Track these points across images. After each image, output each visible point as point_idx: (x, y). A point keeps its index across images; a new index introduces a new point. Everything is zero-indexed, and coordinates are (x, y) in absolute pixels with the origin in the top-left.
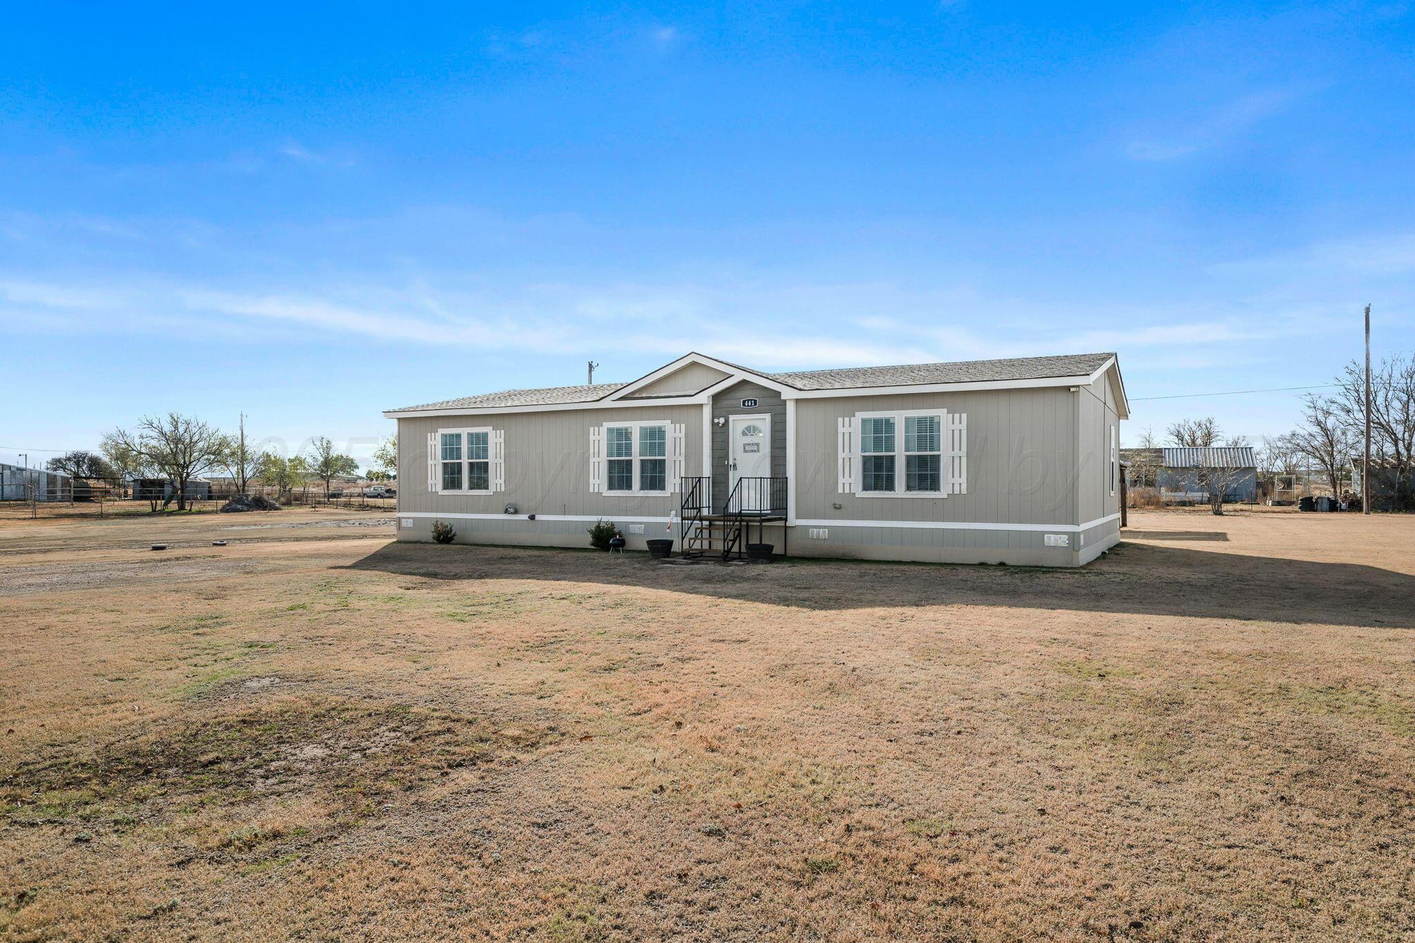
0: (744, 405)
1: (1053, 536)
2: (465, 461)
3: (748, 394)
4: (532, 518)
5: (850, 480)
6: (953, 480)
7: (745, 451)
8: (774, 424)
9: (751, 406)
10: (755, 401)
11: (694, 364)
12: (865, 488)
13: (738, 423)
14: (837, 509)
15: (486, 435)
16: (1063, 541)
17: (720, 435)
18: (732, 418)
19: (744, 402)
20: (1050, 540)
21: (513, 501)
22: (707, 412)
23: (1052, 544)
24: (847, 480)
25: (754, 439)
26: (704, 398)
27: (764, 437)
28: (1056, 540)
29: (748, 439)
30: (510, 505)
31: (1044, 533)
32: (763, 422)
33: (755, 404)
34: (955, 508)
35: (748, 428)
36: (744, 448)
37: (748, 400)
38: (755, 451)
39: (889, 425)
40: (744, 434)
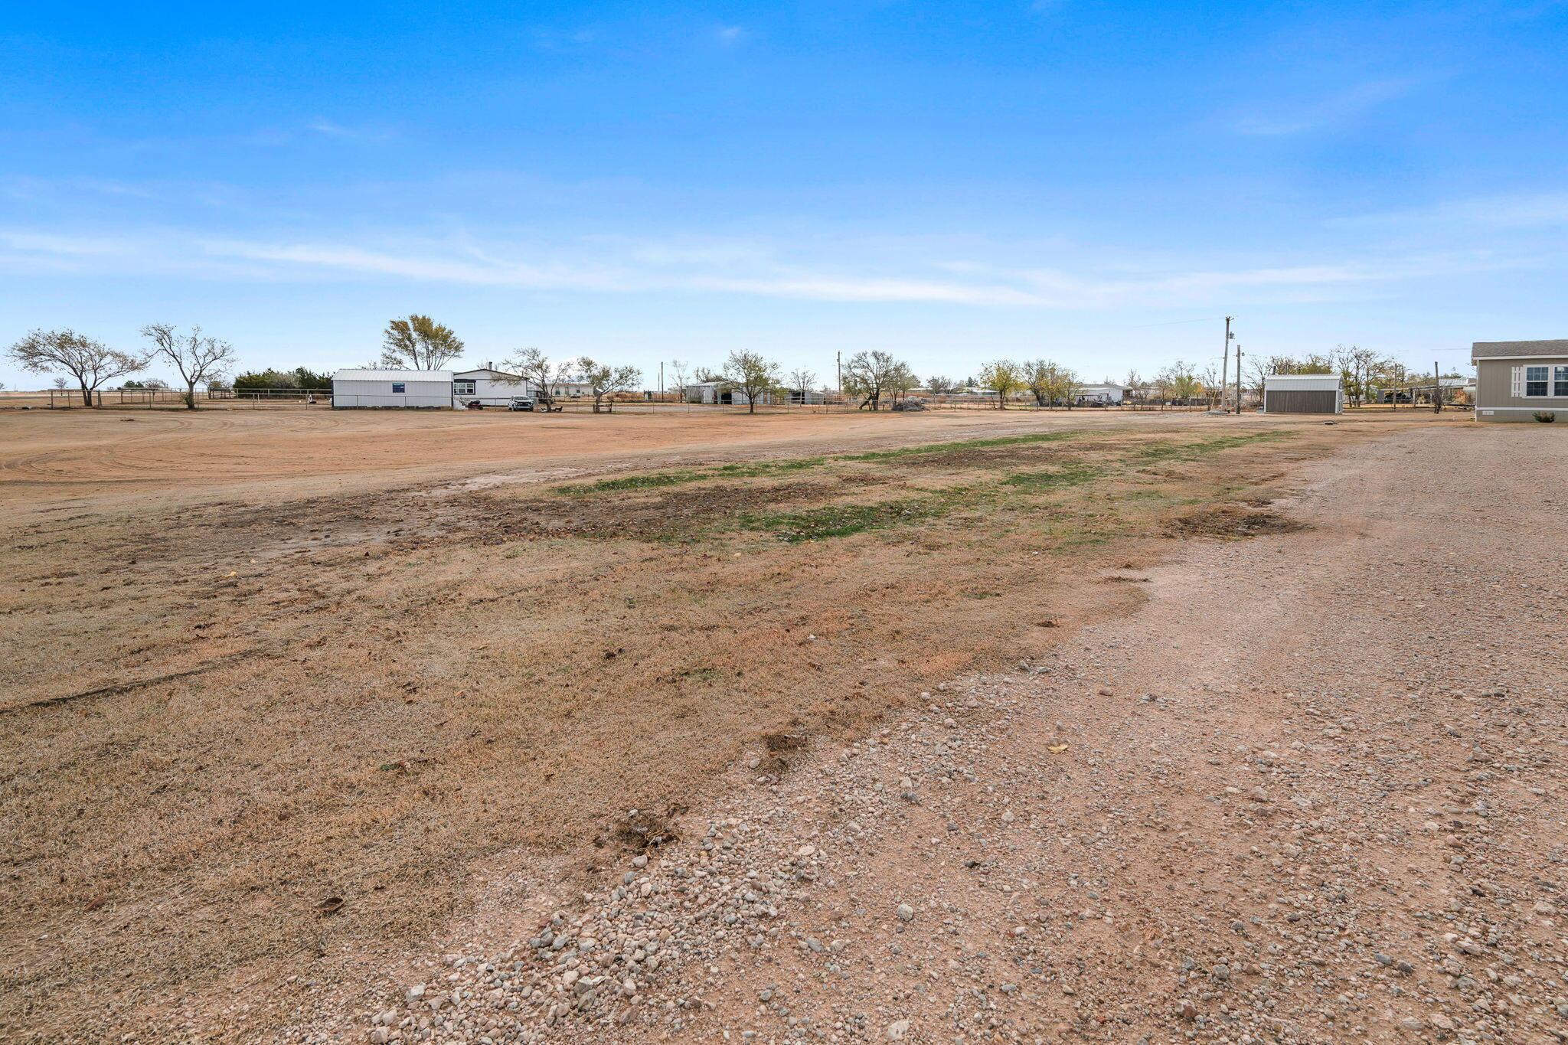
2: (1551, 381)
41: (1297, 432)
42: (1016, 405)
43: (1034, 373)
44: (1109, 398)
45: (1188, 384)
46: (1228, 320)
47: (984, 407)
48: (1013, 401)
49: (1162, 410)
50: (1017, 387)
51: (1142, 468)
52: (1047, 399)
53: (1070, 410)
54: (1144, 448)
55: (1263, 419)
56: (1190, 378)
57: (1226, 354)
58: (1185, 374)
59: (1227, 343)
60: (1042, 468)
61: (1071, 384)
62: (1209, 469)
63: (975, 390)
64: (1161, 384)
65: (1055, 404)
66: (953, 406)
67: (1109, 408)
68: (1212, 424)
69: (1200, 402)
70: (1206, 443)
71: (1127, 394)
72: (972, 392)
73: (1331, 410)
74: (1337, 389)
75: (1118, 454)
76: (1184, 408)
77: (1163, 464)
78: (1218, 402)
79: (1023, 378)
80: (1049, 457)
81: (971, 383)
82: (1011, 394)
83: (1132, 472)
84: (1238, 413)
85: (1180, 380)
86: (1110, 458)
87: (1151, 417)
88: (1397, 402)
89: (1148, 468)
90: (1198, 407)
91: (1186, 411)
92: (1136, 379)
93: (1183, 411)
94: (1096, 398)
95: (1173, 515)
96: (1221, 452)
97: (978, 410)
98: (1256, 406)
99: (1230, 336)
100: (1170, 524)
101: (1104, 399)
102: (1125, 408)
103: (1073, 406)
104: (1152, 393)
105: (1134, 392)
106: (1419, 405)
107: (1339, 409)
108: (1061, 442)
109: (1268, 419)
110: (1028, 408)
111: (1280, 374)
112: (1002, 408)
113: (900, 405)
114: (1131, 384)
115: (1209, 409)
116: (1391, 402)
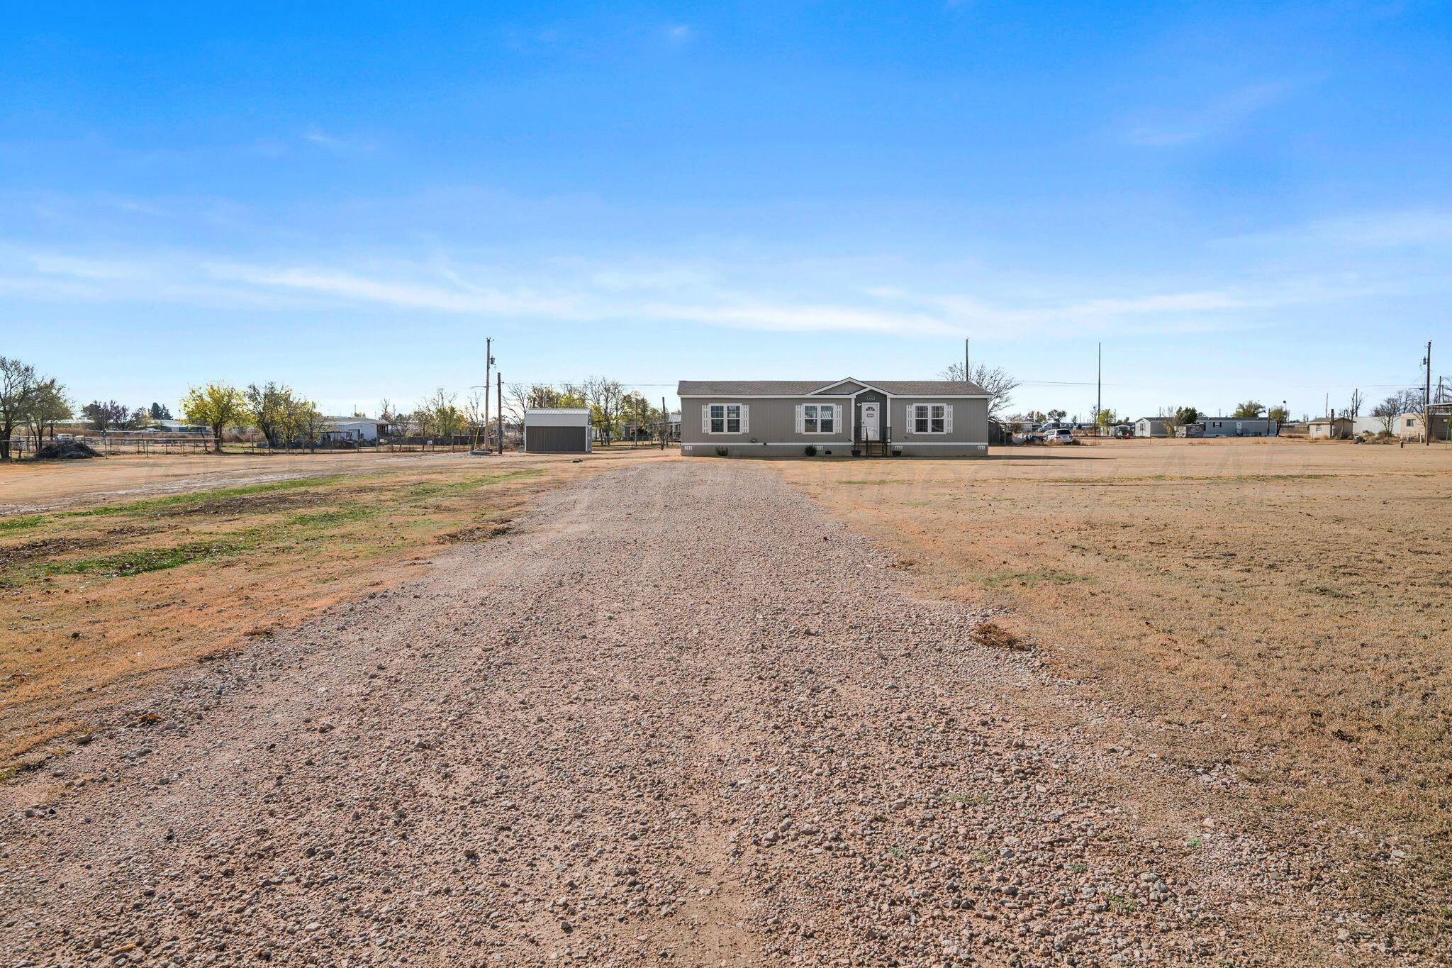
0: (869, 399)
1: (980, 446)
2: (725, 419)
3: (873, 395)
4: (765, 444)
5: (911, 428)
6: (948, 428)
7: (868, 417)
8: (881, 406)
9: (871, 400)
11: (852, 383)
12: (917, 431)
13: (865, 406)
14: (906, 439)
15: (738, 407)
16: (983, 448)
17: (858, 410)
18: (863, 403)
20: (979, 448)
21: (754, 436)
22: (853, 401)
24: (910, 428)
25: (872, 412)
26: (853, 396)
27: (877, 413)
29: (869, 412)
30: (754, 439)
31: (977, 445)
32: (876, 406)
33: (874, 398)
34: (948, 438)
35: (869, 408)
36: (868, 415)
37: (871, 397)
38: (872, 416)
39: (926, 408)
40: (867, 410)
41: (546, 470)
42: (237, 447)
43: (261, 399)
44: (361, 436)
45: (451, 417)
46: (489, 341)
47: (192, 449)
48: (231, 441)
49: (423, 451)
50: (239, 418)
51: (414, 504)
52: (283, 439)
53: (313, 453)
54: (412, 489)
55: (522, 459)
56: (453, 410)
57: (488, 383)
58: (447, 406)
59: (488, 368)
60: (322, 510)
61: (312, 416)
62: (469, 502)
63: (167, 423)
64: (422, 417)
65: (294, 445)
66: (141, 449)
67: (363, 449)
68: (474, 466)
69: (464, 441)
70: (468, 482)
71: (381, 429)
72: (163, 428)
73: (581, 449)
74: (586, 425)
75: (389, 495)
76: (446, 448)
77: (431, 501)
78: (481, 440)
79: (248, 407)
80: (323, 499)
81: (157, 412)
82: (229, 429)
83: (405, 508)
84: (501, 452)
85: (442, 412)
86: (382, 498)
87: (412, 459)
88: (637, 440)
89: (418, 504)
90: (462, 447)
91: (449, 451)
92: (390, 410)
93: (447, 452)
94: (344, 435)
95: (442, 533)
96: (480, 488)
97: (185, 454)
98: (517, 444)
99: (491, 361)
100: (439, 538)
101: (355, 437)
102: (382, 448)
103: (318, 447)
104: (412, 429)
105: (390, 427)
106: (654, 442)
107: (589, 448)
108: (326, 487)
109: (527, 459)
110: (256, 451)
111: (541, 406)
112: (218, 451)
113: (49, 448)
114: (385, 417)
115: (473, 449)
116: (632, 439)
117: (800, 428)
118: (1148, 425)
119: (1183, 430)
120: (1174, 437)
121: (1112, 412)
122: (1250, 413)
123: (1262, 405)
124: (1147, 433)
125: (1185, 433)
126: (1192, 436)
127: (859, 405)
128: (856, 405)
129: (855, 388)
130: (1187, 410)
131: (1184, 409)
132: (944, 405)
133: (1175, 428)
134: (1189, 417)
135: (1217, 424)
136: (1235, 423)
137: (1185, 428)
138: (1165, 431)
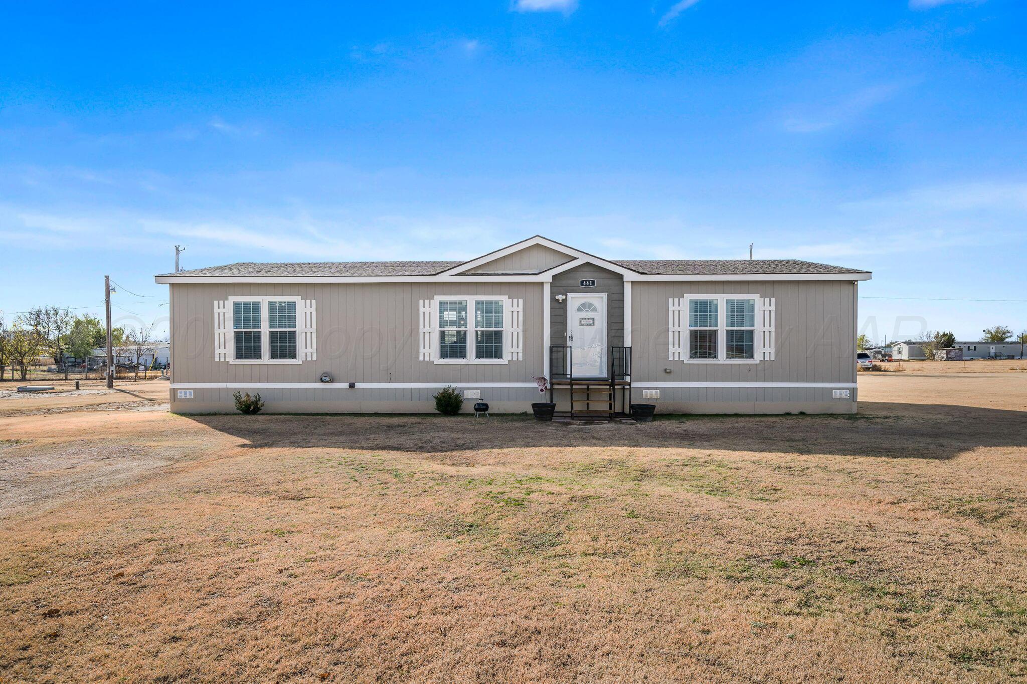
0: (582, 284)
1: (838, 391)
2: (265, 330)
3: (588, 275)
4: (352, 386)
5: (679, 349)
6: (764, 350)
7: (581, 324)
8: (610, 301)
9: (587, 286)
10: (593, 282)
11: (538, 246)
12: (692, 356)
13: (574, 300)
14: (668, 373)
15: (292, 305)
16: (845, 394)
17: (559, 310)
18: (570, 295)
19: (582, 282)
20: (837, 394)
21: (327, 369)
22: (547, 289)
23: (838, 396)
25: (590, 314)
26: (547, 277)
28: (841, 394)
29: (584, 314)
30: (326, 374)
31: (832, 389)
32: (599, 301)
33: (593, 284)
34: (767, 371)
35: (584, 305)
36: (580, 322)
37: (586, 281)
38: (590, 325)
40: (579, 310)
117: (430, 350)
118: (906, 349)
119: (943, 353)
120: (934, 360)
121: (866, 338)
122: (998, 338)
123: (1009, 329)
124: (905, 356)
125: (945, 356)
126: (952, 359)
127: (560, 297)
128: (553, 300)
129: (550, 260)
130: (945, 335)
131: (941, 334)
132: (755, 298)
133: (934, 352)
134: (947, 341)
135: (972, 347)
136: (989, 347)
137: (945, 351)
138: (924, 355)
